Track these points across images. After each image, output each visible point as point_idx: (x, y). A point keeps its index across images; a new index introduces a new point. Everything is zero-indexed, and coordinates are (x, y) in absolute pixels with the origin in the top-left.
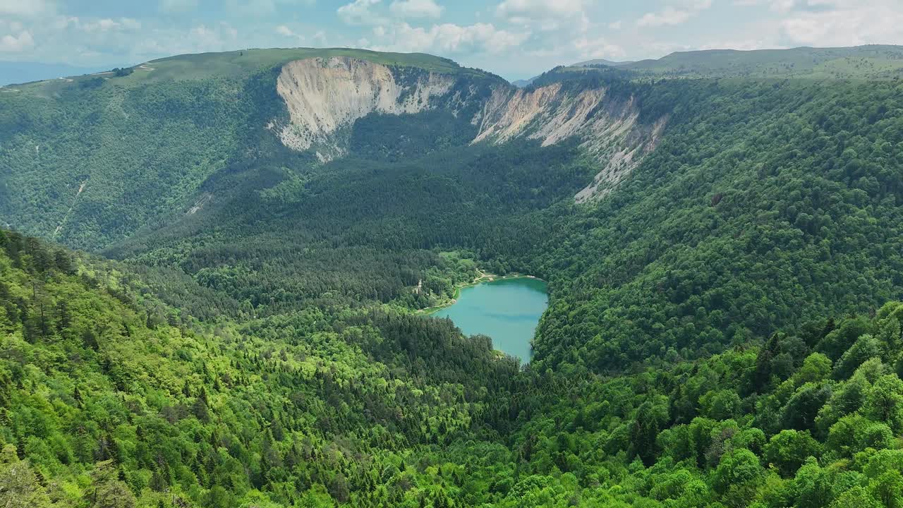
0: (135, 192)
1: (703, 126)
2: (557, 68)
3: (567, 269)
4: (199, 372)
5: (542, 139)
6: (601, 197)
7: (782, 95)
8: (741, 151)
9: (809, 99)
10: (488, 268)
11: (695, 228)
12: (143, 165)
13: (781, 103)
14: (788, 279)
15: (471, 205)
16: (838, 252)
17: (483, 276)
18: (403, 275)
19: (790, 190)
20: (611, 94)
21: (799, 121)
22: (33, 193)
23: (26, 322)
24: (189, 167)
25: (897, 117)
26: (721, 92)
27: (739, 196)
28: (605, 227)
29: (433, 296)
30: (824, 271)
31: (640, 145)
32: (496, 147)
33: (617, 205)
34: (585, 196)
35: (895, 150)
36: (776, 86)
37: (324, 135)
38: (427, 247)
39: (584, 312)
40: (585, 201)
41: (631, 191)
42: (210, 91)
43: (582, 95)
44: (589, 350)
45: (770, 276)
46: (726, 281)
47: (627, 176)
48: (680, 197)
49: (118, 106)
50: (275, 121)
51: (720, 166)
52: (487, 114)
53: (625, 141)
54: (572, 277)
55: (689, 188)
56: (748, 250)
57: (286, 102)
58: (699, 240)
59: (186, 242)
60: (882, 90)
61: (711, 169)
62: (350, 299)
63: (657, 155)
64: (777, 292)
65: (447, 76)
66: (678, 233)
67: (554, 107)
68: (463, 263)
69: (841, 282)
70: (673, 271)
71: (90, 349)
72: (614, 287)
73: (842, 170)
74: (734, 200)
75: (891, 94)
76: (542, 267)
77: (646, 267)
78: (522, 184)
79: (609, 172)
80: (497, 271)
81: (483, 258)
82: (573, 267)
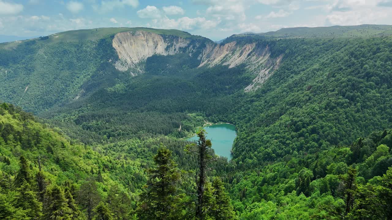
0: (50, 90)
1: (299, 58)
2: (234, 35)
3: (244, 120)
4: (96, 164)
5: (229, 65)
6: (256, 89)
7: (333, 44)
8: (317, 68)
9: (345, 46)
10: (209, 120)
11: (301, 100)
12: (54, 78)
13: (332, 47)
14: (344, 121)
15: (200, 93)
16: (364, 108)
17: (207, 123)
18: (173, 124)
19: (342, 83)
20: (258, 46)
21: (342, 55)
22: (5, 91)
23: (22, 142)
24: (75, 79)
25: (385, 52)
26: (306, 44)
27: (319, 86)
28: (259, 102)
29: (186, 132)
30: (359, 117)
31: (272, 67)
32: (209, 69)
33: (264, 92)
34: (249, 89)
35: (386, 65)
36: (329, 41)
37: (134, 65)
38: (182, 111)
39: (254, 137)
40: (249, 91)
41: (270, 86)
42: (83, 46)
43: (245, 46)
44: (258, 153)
45: (336, 119)
46: (317, 122)
47: (267, 80)
48: (292, 88)
49: (43, 53)
50: (112, 59)
51: (309, 74)
52: (204, 55)
53: (265, 65)
54: (246, 123)
55: (296, 84)
56: (326, 109)
57: (117, 51)
58: (303, 105)
59: (75, 111)
60: (377, 41)
61: (305, 75)
62: (151, 134)
63: (280, 71)
64: (339, 126)
65: (186, 39)
66: (293, 102)
67: (233, 52)
68: (199, 118)
69: (367, 121)
70: (293, 119)
71: (50, 153)
72: (266, 126)
73: (363, 74)
74: (317, 88)
75: (381, 42)
76: (233, 119)
77: (280, 117)
78: (222, 84)
79: (259, 78)
80: (213, 121)
81: (207, 116)
82: (246, 119)
